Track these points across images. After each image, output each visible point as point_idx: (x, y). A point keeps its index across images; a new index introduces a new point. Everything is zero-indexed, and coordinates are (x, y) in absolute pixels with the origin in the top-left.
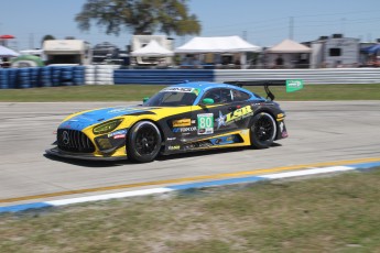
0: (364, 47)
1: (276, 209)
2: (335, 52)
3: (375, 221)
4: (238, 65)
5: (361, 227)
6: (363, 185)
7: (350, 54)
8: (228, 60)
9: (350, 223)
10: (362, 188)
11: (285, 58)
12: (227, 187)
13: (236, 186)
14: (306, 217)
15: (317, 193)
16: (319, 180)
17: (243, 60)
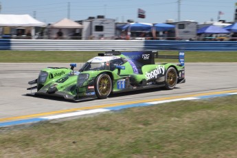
0: (118, 25)
1: (52, 142)
2: (99, 28)
3: (122, 147)
4: (29, 36)
5: (112, 152)
6: (115, 121)
7: (109, 30)
8: (21, 32)
9: (104, 149)
10: (114, 124)
11: (63, 31)
12: (15, 127)
13: (23, 125)
14: (74, 146)
15: (82, 129)
16: (84, 119)
17: (33, 32)
